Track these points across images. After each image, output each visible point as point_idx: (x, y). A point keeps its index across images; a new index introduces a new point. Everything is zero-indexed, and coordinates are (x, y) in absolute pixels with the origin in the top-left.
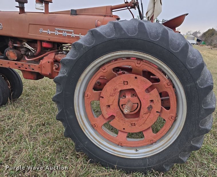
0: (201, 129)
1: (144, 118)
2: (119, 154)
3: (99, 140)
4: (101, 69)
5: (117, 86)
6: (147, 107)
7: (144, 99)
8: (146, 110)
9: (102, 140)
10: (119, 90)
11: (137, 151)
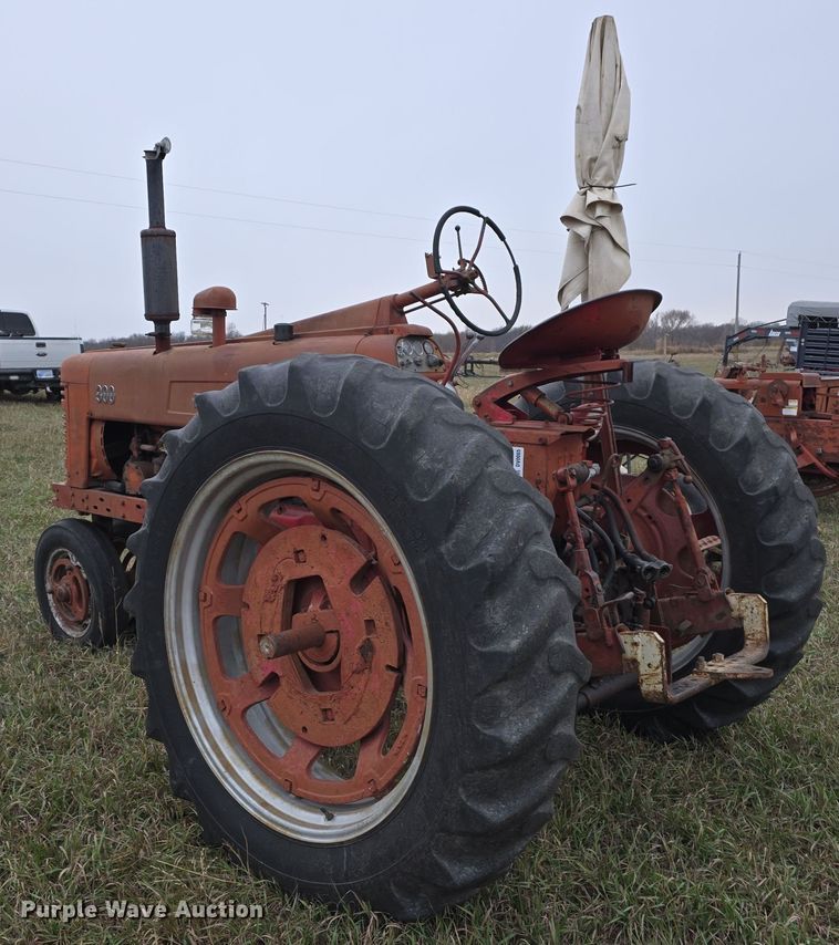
0: (481, 737)
1: (355, 690)
2: (272, 821)
3: (230, 761)
4: (233, 511)
5: (281, 569)
6: (360, 648)
7: (348, 614)
8: (357, 658)
9: (239, 762)
10: (284, 582)
11: (330, 817)
